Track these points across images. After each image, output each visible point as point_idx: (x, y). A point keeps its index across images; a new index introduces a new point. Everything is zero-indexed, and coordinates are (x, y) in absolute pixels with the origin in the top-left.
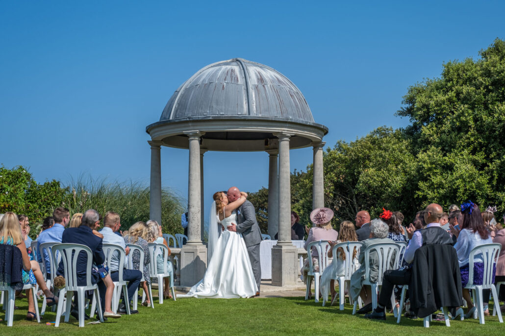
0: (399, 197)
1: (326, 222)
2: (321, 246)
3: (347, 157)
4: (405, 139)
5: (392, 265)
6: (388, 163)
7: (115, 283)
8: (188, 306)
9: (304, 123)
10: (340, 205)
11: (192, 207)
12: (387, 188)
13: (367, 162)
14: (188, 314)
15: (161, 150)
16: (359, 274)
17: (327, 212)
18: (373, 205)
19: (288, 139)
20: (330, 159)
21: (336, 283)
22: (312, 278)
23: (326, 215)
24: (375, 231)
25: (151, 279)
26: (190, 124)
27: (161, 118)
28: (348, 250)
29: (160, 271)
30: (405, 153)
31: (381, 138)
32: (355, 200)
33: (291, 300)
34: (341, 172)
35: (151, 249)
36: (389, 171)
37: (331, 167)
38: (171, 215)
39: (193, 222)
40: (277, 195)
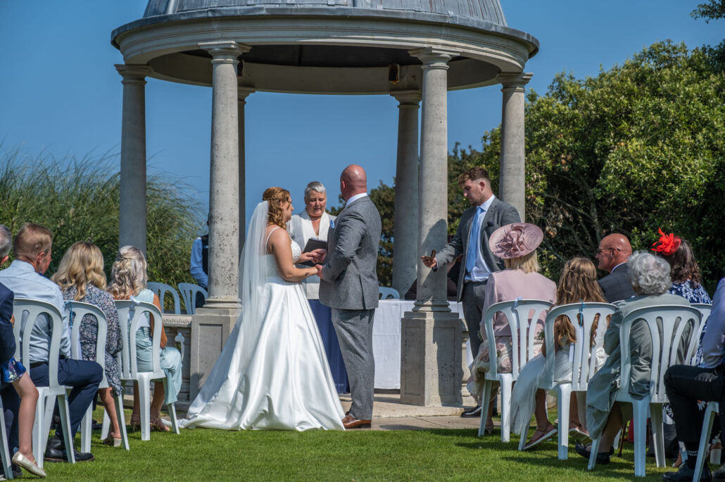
0: (698, 206)
1: (524, 253)
2: (516, 312)
3: (577, 111)
4: (715, 73)
5: (682, 354)
6: (673, 127)
7: (41, 390)
8: (209, 446)
9: (483, 27)
10: (560, 225)
11: (219, 221)
12: (671, 185)
13: (625, 124)
14: (208, 464)
15: (146, 86)
16: (604, 379)
17: (526, 232)
18: (638, 224)
19: (443, 64)
20: (538, 118)
21: (550, 400)
22: (496, 386)
23: (524, 237)
24: (642, 282)
25: (123, 382)
26: (215, 26)
27: (146, 11)
28: (581, 323)
29: (142, 365)
30: (715, 104)
31: (659, 69)
32: (594, 213)
33: (444, 437)
34: (562, 148)
35: (124, 314)
36: (675, 145)
37: (540, 137)
38: (168, 242)
39: (221, 254)
40: (416, 196)
